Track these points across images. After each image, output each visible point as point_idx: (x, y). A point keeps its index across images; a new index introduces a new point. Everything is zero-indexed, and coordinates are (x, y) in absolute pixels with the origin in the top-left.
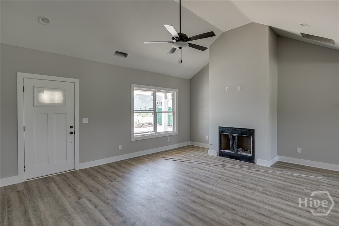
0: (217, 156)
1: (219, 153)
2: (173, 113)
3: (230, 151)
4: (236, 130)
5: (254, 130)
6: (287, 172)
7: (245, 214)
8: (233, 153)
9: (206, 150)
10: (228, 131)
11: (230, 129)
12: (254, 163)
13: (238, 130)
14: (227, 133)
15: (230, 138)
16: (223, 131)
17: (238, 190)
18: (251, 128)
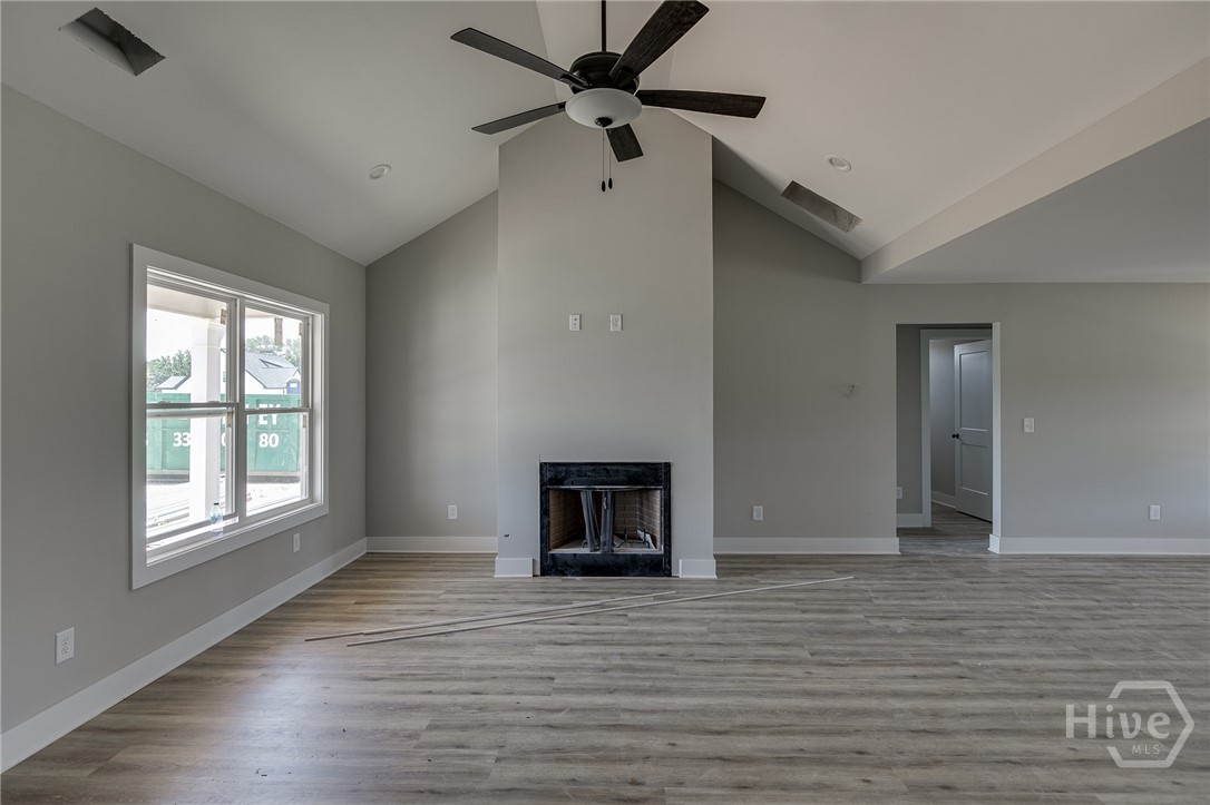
0: (534, 576)
1: (541, 563)
2: (307, 414)
3: (585, 551)
4: (607, 471)
5: (668, 465)
6: (773, 584)
7: (901, 753)
8: (599, 553)
9: (486, 561)
10: (579, 476)
11: (584, 468)
12: (670, 575)
13: (617, 471)
14: (573, 484)
15: (586, 500)
16: (560, 477)
17: (772, 682)
18: (659, 461)
